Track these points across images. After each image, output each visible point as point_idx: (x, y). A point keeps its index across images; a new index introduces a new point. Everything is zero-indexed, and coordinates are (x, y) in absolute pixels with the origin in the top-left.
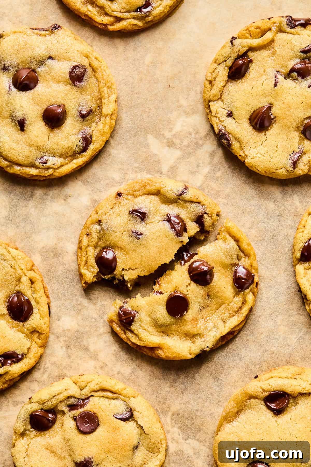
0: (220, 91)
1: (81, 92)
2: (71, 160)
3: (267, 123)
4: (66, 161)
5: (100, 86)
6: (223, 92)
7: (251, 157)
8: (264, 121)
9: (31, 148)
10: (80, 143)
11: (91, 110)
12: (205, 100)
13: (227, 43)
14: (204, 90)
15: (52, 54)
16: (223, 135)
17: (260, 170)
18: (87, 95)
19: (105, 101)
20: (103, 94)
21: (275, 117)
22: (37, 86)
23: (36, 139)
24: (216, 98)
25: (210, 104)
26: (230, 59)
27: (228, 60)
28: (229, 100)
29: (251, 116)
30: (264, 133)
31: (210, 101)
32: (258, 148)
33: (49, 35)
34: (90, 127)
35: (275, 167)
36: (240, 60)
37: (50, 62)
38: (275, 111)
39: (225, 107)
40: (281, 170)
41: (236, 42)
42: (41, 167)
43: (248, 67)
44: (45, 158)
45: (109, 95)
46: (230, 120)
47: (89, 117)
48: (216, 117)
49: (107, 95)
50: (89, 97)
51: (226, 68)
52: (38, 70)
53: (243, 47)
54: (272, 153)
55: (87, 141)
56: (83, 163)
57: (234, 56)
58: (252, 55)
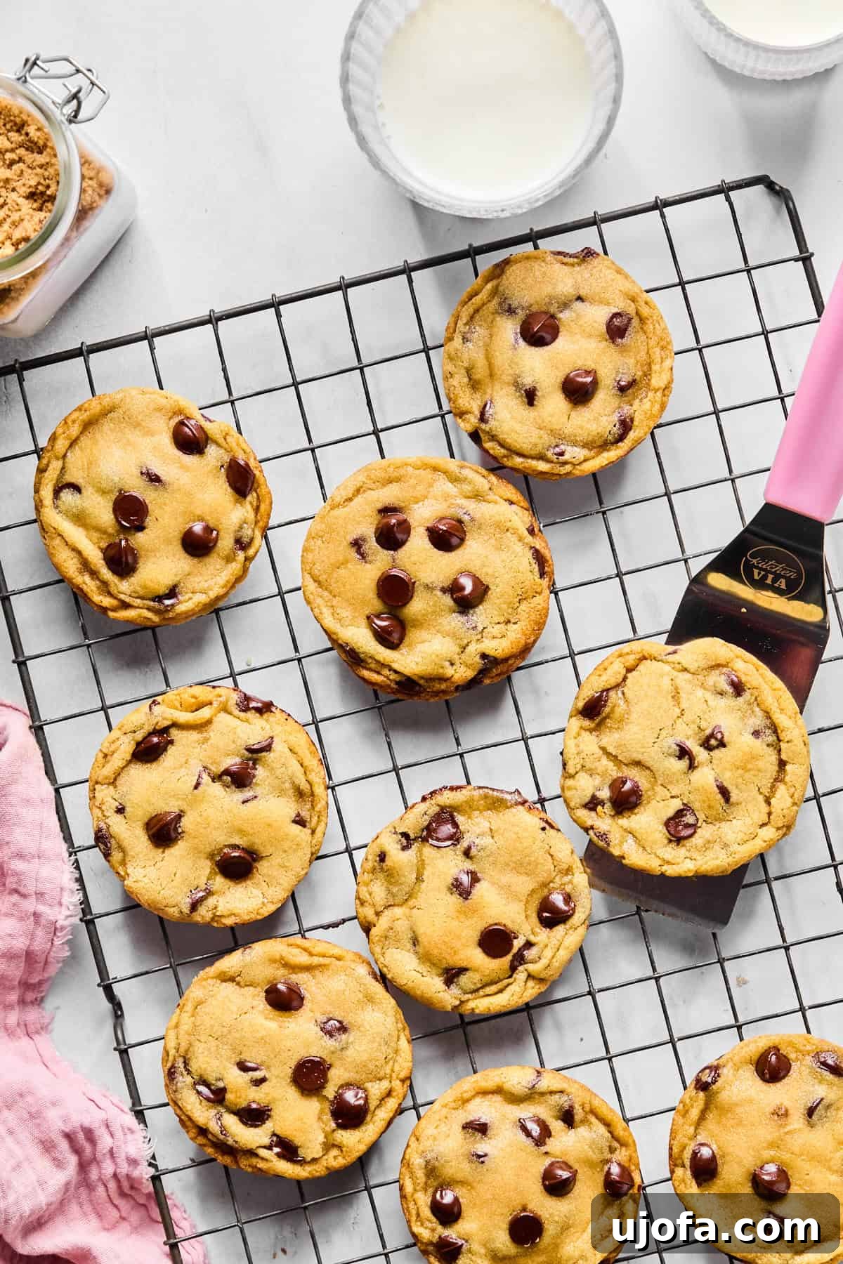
0: (115, 773)
1: (621, 352)
2: (598, 454)
3: (169, 837)
4: (592, 453)
5: (650, 346)
6: (119, 775)
7: (135, 879)
9: (542, 432)
10: (615, 429)
11: (634, 381)
14: (93, 764)
15: (582, 293)
16: (103, 837)
18: (630, 356)
19: (655, 368)
20: (653, 358)
21: (183, 832)
22: (557, 341)
23: (550, 419)
24: (107, 781)
25: (96, 786)
26: (142, 731)
27: (138, 732)
28: (124, 789)
29: (150, 821)
30: (161, 850)
31: (97, 783)
32: (148, 869)
33: (579, 264)
34: (631, 405)
35: (165, 903)
36: (156, 736)
37: (578, 304)
38: (185, 823)
39: (116, 796)
40: (172, 910)
41: (157, 709)
42: (556, 460)
43: (165, 750)
44: (562, 447)
45: (662, 358)
47: (630, 391)
49: (659, 360)
50: (632, 361)
51: (132, 742)
52: (560, 315)
54: (165, 882)
55: (626, 426)
56: (616, 458)
57: (148, 728)
58: (174, 734)
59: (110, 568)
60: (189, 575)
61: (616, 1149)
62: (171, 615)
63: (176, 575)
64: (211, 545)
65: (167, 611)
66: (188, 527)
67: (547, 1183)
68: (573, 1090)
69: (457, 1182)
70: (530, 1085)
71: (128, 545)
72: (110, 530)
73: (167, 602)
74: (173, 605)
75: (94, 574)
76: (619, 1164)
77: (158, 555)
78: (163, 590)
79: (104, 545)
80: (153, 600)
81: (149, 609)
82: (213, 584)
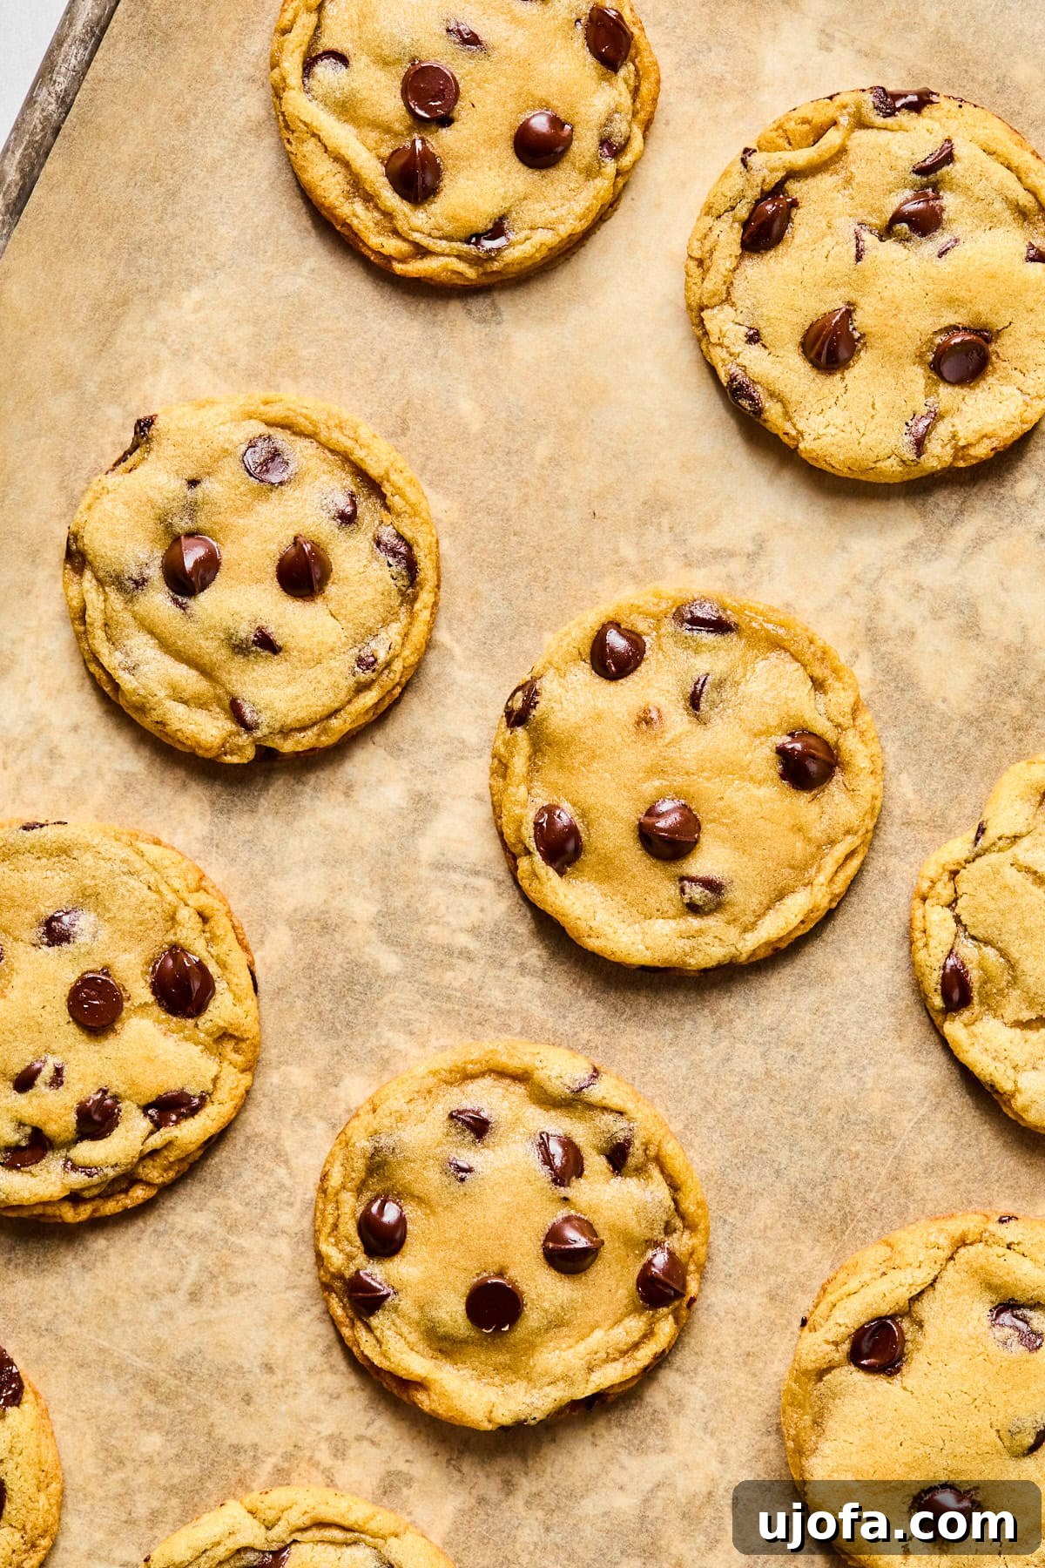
0: (725, 283)
3: (843, 353)
6: (732, 283)
7: (812, 437)
8: (837, 347)
12: (689, 306)
13: (732, 164)
14: (687, 282)
16: (741, 387)
17: (837, 466)
21: (863, 335)
24: (716, 300)
25: (703, 314)
26: (744, 202)
27: (739, 206)
28: (748, 303)
29: (804, 337)
30: (839, 376)
31: (702, 309)
32: (829, 414)
35: (872, 456)
36: (768, 203)
38: (862, 320)
39: (739, 319)
40: (888, 463)
41: (756, 160)
43: (788, 219)
46: (756, 350)
48: (720, 345)
51: (736, 225)
53: (772, 170)
54: (862, 423)
57: (753, 194)
58: (795, 189)
59: (396, 190)
60: (525, 198)
61: (675, 1230)
62: (496, 266)
63: (504, 199)
64: (560, 149)
65: (492, 259)
66: (522, 118)
67: (551, 1245)
68: (639, 1116)
69: (413, 1196)
70: (576, 1086)
71: (425, 148)
72: (398, 127)
73: (488, 244)
74: (499, 250)
75: (369, 199)
76: (671, 1254)
77: (475, 165)
78: (483, 224)
79: (386, 151)
80: (468, 241)
81: (458, 257)
82: (564, 212)
